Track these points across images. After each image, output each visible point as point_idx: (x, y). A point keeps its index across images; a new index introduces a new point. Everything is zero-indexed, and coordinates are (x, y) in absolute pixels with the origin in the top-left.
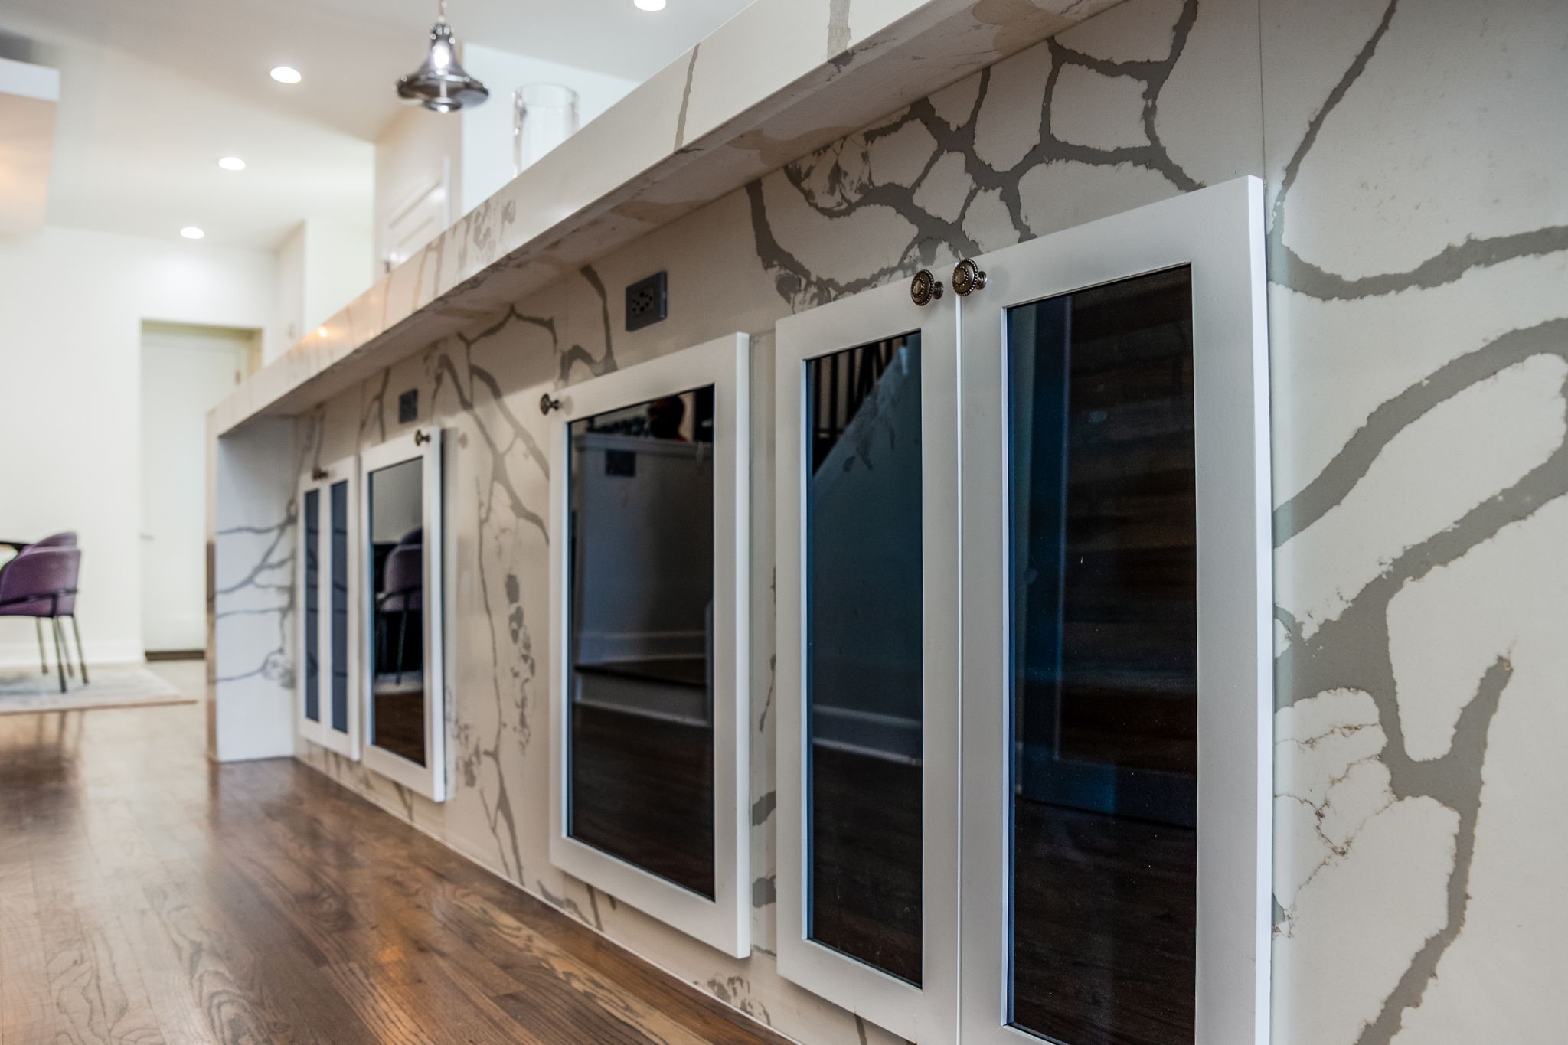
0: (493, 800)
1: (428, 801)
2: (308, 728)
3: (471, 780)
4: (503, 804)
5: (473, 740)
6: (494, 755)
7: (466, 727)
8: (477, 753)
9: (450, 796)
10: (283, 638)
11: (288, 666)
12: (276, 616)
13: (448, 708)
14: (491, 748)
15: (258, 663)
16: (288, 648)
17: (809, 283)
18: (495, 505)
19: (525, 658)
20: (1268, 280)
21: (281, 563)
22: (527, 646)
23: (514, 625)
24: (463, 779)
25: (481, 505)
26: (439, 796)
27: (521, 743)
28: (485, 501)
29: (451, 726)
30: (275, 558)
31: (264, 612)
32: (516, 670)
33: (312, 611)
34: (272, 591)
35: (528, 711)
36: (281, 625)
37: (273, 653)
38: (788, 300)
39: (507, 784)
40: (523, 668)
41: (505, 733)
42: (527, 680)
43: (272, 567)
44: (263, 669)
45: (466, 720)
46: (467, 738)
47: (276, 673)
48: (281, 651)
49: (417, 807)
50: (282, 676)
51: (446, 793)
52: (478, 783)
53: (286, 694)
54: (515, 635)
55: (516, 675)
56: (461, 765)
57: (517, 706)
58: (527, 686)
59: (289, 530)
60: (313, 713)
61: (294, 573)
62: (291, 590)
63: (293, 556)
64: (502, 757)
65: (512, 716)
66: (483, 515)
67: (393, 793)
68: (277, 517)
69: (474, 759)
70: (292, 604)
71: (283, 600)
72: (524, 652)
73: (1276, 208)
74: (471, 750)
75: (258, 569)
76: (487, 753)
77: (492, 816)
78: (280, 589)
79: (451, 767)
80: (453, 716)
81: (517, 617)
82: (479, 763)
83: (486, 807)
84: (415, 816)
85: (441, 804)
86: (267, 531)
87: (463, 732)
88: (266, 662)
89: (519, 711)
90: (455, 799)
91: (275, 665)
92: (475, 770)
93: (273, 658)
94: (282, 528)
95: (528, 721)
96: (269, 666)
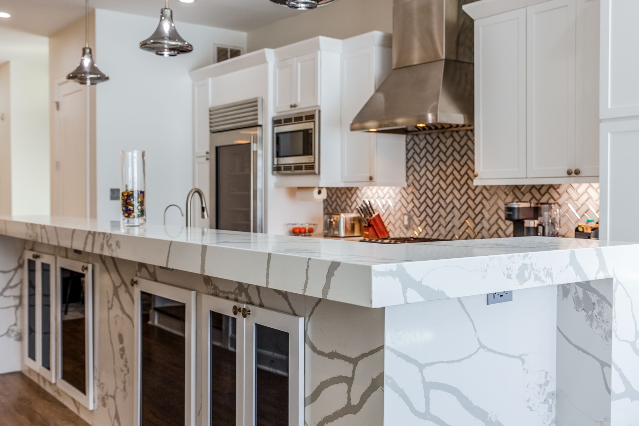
0: (113, 414)
1: (87, 409)
2: (29, 362)
3: (104, 405)
4: (117, 417)
5: (105, 389)
6: (114, 397)
7: (103, 384)
8: (107, 394)
9: (96, 408)
10: (17, 319)
11: (19, 331)
12: (13, 309)
13: (95, 375)
14: (112, 395)
15: (5, 331)
16: (19, 323)
17: (212, 284)
18: (114, 304)
19: (126, 366)
20: (305, 342)
21: (15, 286)
22: (126, 362)
23: (121, 352)
24: (101, 404)
25: (109, 302)
26: (91, 408)
27: (124, 397)
28: (111, 301)
29: (96, 381)
30: (12, 284)
31: (8, 308)
32: (122, 369)
33: (32, 306)
34: (12, 298)
35: (127, 385)
36: (16, 313)
37: (11, 326)
38: (207, 286)
39: (119, 409)
40: (125, 369)
41: (118, 391)
42: (126, 374)
43: (12, 287)
44: (7, 333)
45: (103, 381)
46: (103, 388)
47: (13, 334)
48: (15, 325)
49: (81, 409)
50: (16, 336)
51: (94, 407)
52: (107, 406)
53: (18, 343)
54: (122, 356)
55: (122, 371)
56: (100, 397)
57: (122, 382)
58: (126, 376)
59: (19, 271)
60: (32, 355)
61: (21, 289)
62: (21, 297)
63: (21, 282)
64: (117, 399)
65: (121, 386)
66: (110, 307)
67: (72, 401)
68: (14, 265)
69: (106, 397)
70: (21, 304)
71: (17, 302)
72: (125, 363)
73: (307, 325)
74: (105, 393)
75: (5, 289)
76: (111, 396)
77: (113, 421)
78: (15, 297)
79: (96, 397)
80: (97, 377)
81: (122, 350)
82: (108, 399)
83: (110, 416)
84: (81, 412)
85: (92, 411)
86: (9, 271)
87: (101, 385)
88: (9, 330)
89: (123, 385)
90: (97, 410)
91: (13, 331)
92: (106, 401)
93: (12, 328)
94: (16, 270)
95: (127, 389)
96: (10, 332)
